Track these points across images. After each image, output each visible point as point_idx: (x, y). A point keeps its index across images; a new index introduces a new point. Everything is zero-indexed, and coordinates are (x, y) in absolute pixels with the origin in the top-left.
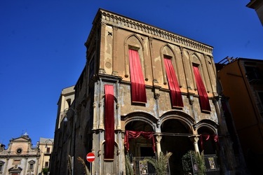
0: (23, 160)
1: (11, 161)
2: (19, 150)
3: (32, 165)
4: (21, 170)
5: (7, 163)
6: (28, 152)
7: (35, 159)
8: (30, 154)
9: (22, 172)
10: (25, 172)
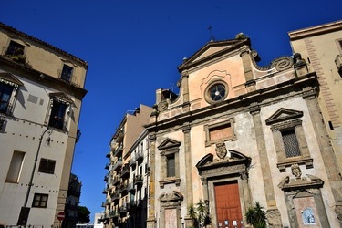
0: (242, 119)
1: (198, 132)
2: (217, 88)
3: (288, 132)
4: (247, 162)
5: (188, 141)
6: (250, 83)
7: (295, 103)
8: (262, 84)
9: (255, 172)
10: (265, 170)
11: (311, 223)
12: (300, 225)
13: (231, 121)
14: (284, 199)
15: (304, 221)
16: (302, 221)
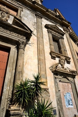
11: (70, 106)
12: (64, 108)
13: (20, 9)
14: (53, 81)
15: (66, 103)
16: (65, 103)
